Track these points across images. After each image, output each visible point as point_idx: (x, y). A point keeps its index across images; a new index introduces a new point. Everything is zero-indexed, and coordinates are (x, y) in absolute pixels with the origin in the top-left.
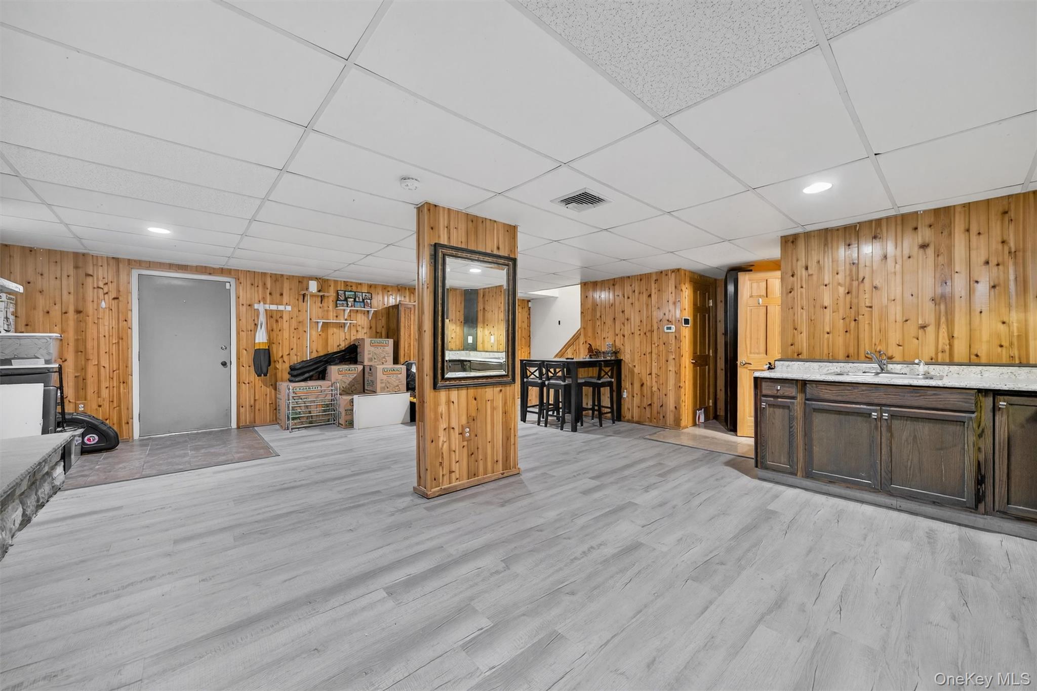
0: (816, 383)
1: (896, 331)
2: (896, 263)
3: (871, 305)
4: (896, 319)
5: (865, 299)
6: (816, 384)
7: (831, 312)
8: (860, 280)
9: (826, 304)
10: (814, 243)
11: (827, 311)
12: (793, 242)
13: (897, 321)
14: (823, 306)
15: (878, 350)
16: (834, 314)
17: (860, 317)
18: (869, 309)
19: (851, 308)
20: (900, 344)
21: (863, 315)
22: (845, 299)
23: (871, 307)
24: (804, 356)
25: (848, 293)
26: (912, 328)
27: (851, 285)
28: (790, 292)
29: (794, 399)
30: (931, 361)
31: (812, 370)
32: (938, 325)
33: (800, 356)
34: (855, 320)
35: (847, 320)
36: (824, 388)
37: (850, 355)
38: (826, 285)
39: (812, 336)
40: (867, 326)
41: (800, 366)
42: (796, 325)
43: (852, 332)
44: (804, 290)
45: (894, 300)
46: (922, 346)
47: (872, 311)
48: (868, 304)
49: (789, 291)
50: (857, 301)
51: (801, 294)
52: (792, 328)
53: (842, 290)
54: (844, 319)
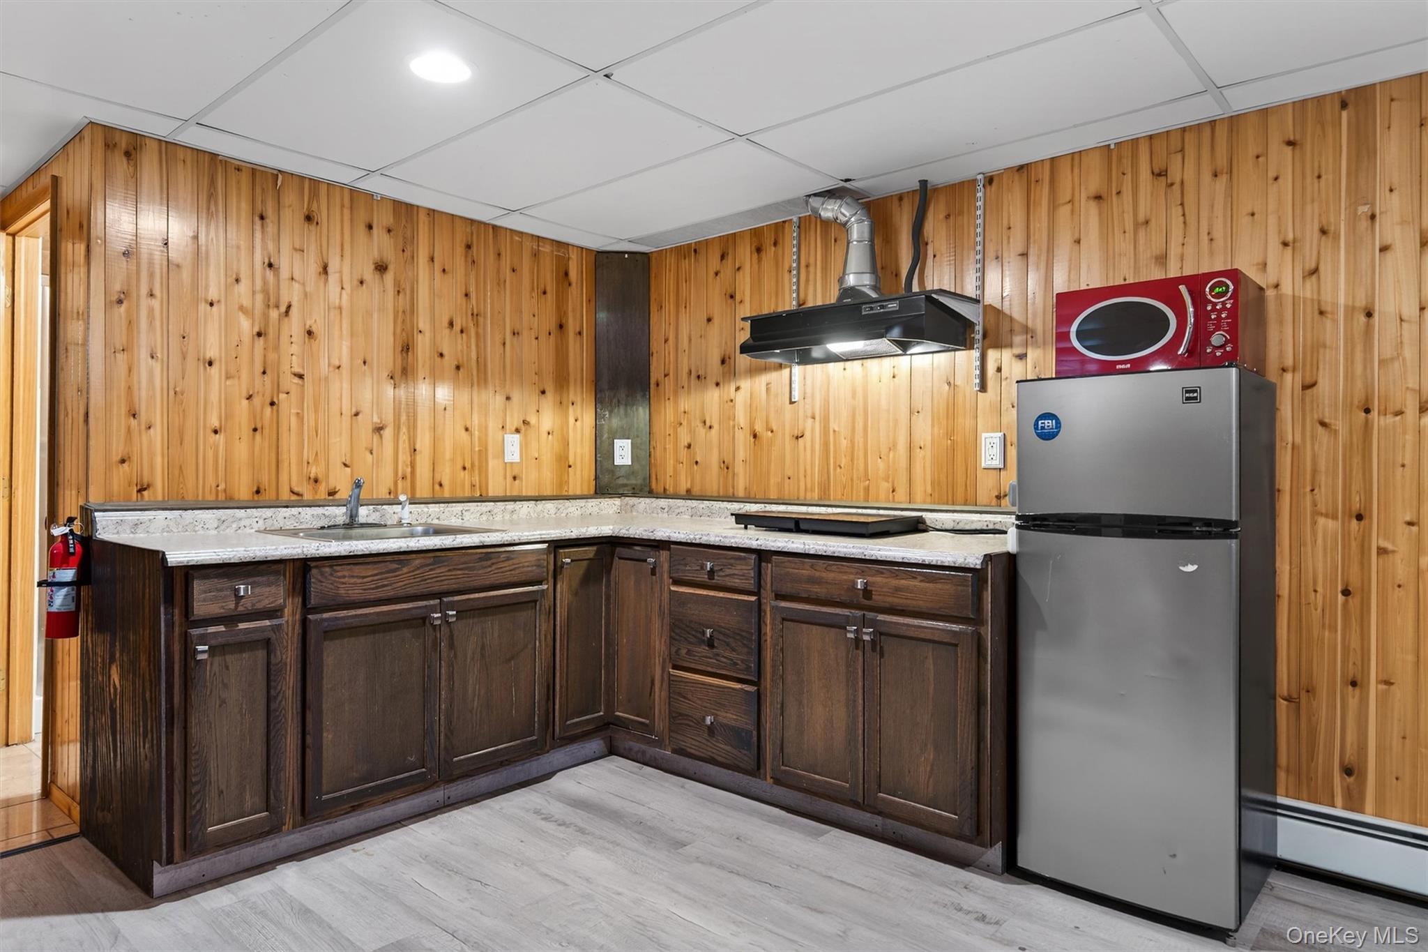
0: (330, 562)
1: (341, 434)
2: (342, 288)
3: (302, 372)
4: (341, 409)
5: (292, 354)
6: (331, 566)
7: (223, 377)
8: (283, 309)
9: (212, 353)
10: (184, 180)
11: (214, 370)
12: (127, 154)
13: (343, 412)
14: (204, 359)
15: (312, 476)
16: (228, 383)
17: (283, 396)
18: (296, 380)
19: (264, 373)
20: (347, 463)
21: (288, 393)
22: (253, 347)
23: (301, 376)
24: (158, 491)
25: (259, 334)
26: (365, 432)
27: (266, 317)
28: (120, 302)
29: (277, 617)
30: (388, 496)
31: (201, 532)
32: (397, 428)
33: (145, 493)
34: (272, 404)
35: (257, 400)
36: (346, 573)
37: (262, 488)
38: (211, 304)
39: (175, 436)
40: (294, 420)
41: (171, 523)
42: (136, 400)
43: (266, 431)
44: (156, 303)
45: (339, 367)
46: (378, 467)
47: (303, 386)
48: (297, 370)
49: (115, 298)
50: (276, 356)
51: (151, 310)
52: (124, 410)
53: (246, 326)
54: (249, 398)
